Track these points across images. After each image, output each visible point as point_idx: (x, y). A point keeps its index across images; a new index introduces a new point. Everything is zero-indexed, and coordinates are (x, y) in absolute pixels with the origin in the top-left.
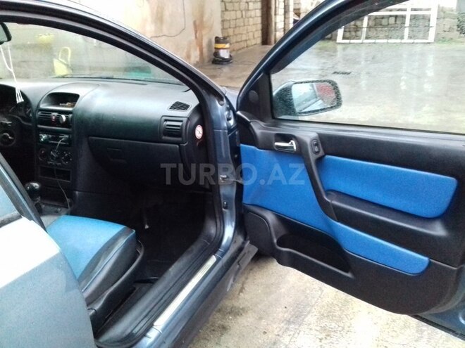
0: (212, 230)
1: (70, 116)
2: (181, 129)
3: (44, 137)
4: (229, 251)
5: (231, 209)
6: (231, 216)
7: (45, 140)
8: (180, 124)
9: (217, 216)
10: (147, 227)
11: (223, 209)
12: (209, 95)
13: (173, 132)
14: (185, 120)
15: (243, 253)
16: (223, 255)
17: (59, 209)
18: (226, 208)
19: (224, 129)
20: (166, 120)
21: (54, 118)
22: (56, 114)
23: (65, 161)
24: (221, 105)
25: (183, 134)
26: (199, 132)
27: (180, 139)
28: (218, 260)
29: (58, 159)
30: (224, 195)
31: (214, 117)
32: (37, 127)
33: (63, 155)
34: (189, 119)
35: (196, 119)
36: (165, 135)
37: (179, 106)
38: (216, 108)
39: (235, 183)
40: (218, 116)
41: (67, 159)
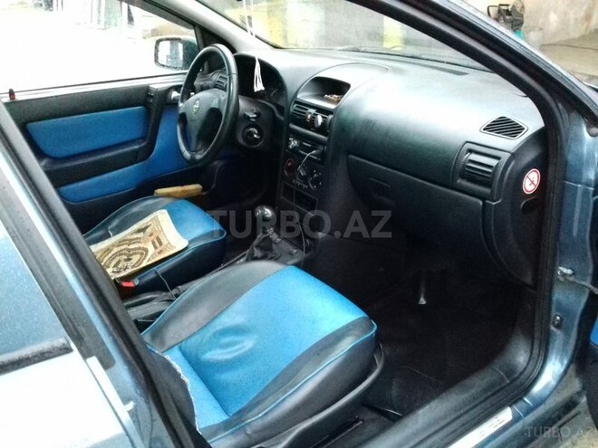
0: (520, 356)
1: (330, 117)
2: (494, 174)
3: (294, 143)
4: (542, 406)
5: (567, 334)
6: (566, 343)
7: (294, 148)
8: (493, 162)
9: (537, 334)
10: (423, 301)
11: (552, 328)
12: (569, 112)
13: (478, 176)
14: (505, 156)
15: (573, 412)
16: (529, 411)
17: (295, 251)
18: (558, 326)
19: (588, 185)
20: (471, 151)
21: (309, 116)
22: (313, 111)
23: (313, 183)
24: (592, 135)
25: (496, 184)
26: (531, 182)
27: (487, 191)
28: (516, 419)
29: (304, 179)
30: (559, 303)
31: (570, 157)
32: (288, 126)
33: (312, 174)
34: (514, 156)
35: (530, 155)
36: (463, 177)
37: (504, 126)
38: (579, 139)
39: (587, 292)
40: (579, 157)
41: (315, 182)
